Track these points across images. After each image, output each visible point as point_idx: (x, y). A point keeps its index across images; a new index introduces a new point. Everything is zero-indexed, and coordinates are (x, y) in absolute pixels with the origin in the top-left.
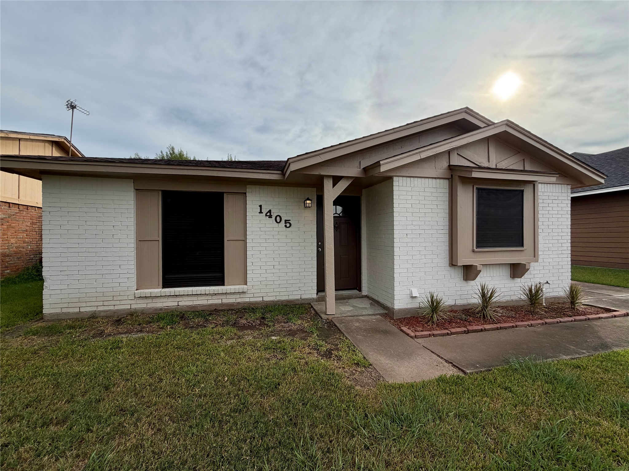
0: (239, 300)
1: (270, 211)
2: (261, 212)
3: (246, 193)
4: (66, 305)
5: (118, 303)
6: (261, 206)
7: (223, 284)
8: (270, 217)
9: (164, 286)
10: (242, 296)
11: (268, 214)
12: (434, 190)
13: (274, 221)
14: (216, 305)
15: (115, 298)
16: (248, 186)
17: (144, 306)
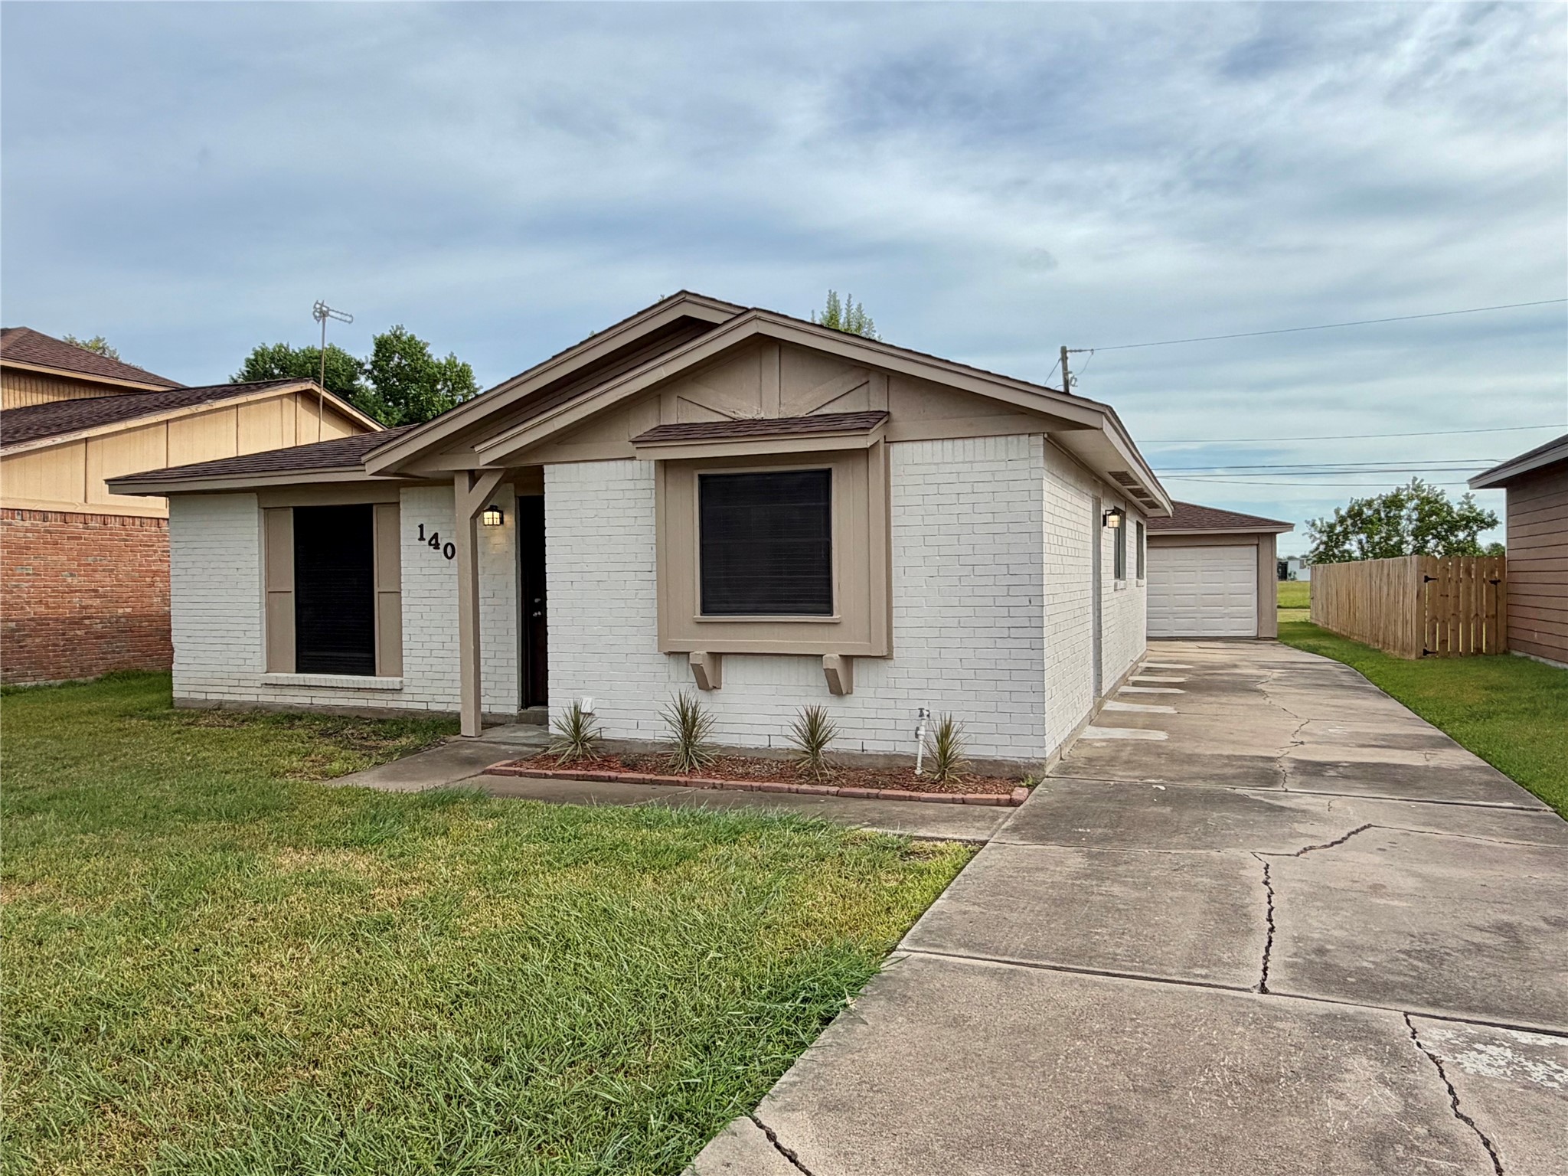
0: (392, 705)
1: (436, 536)
2: (422, 538)
3: (398, 503)
4: (192, 688)
5: (243, 690)
6: (421, 527)
7: (373, 674)
8: (437, 546)
9: (299, 670)
10: (396, 697)
11: (433, 542)
13: (443, 555)
14: (359, 709)
15: (242, 683)
16: (402, 490)
17: (271, 699)
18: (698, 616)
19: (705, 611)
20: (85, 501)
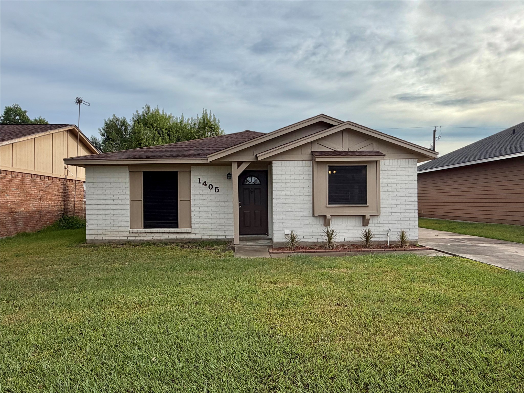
0: (187, 237)
1: (205, 182)
2: (200, 183)
3: (190, 171)
4: (96, 236)
5: (121, 235)
6: (200, 179)
7: (178, 228)
8: (206, 185)
9: (145, 228)
10: (188, 235)
11: (204, 184)
12: (302, 168)
13: (208, 188)
14: (173, 239)
15: (120, 233)
16: (192, 167)
17: (134, 238)
18: (327, 205)
19: (329, 204)
20: (12, 167)
